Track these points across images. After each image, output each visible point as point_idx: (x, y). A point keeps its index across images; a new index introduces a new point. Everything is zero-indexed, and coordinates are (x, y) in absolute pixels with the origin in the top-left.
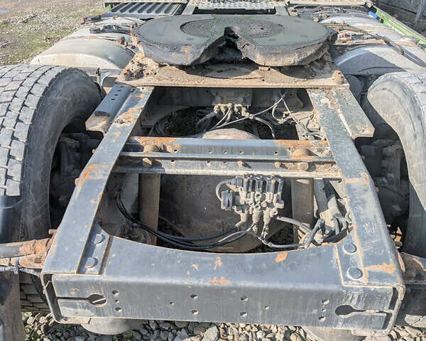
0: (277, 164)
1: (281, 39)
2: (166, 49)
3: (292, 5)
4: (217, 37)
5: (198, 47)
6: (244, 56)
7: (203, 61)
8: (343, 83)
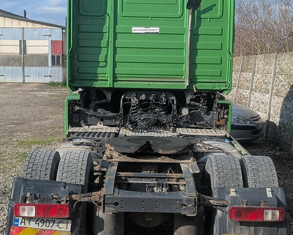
0: (167, 179)
1: (169, 145)
2: (124, 147)
3: (182, 135)
4: (143, 144)
5: (137, 147)
6: (155, 151)
7: (139, 152)
8: (194, 161)
